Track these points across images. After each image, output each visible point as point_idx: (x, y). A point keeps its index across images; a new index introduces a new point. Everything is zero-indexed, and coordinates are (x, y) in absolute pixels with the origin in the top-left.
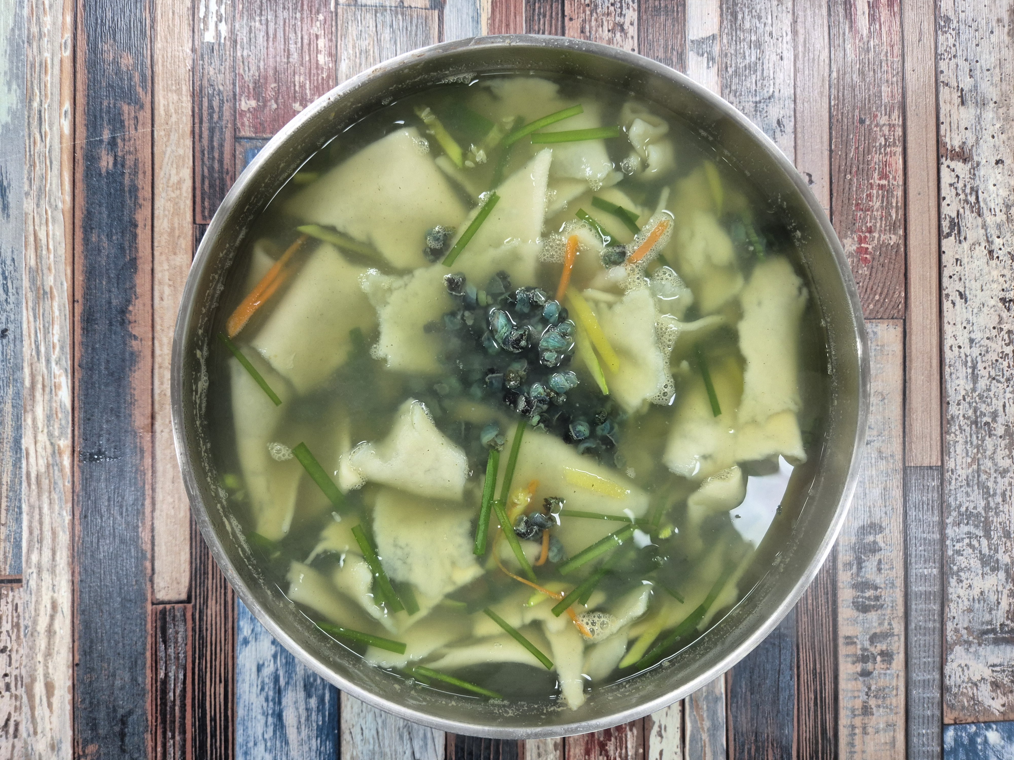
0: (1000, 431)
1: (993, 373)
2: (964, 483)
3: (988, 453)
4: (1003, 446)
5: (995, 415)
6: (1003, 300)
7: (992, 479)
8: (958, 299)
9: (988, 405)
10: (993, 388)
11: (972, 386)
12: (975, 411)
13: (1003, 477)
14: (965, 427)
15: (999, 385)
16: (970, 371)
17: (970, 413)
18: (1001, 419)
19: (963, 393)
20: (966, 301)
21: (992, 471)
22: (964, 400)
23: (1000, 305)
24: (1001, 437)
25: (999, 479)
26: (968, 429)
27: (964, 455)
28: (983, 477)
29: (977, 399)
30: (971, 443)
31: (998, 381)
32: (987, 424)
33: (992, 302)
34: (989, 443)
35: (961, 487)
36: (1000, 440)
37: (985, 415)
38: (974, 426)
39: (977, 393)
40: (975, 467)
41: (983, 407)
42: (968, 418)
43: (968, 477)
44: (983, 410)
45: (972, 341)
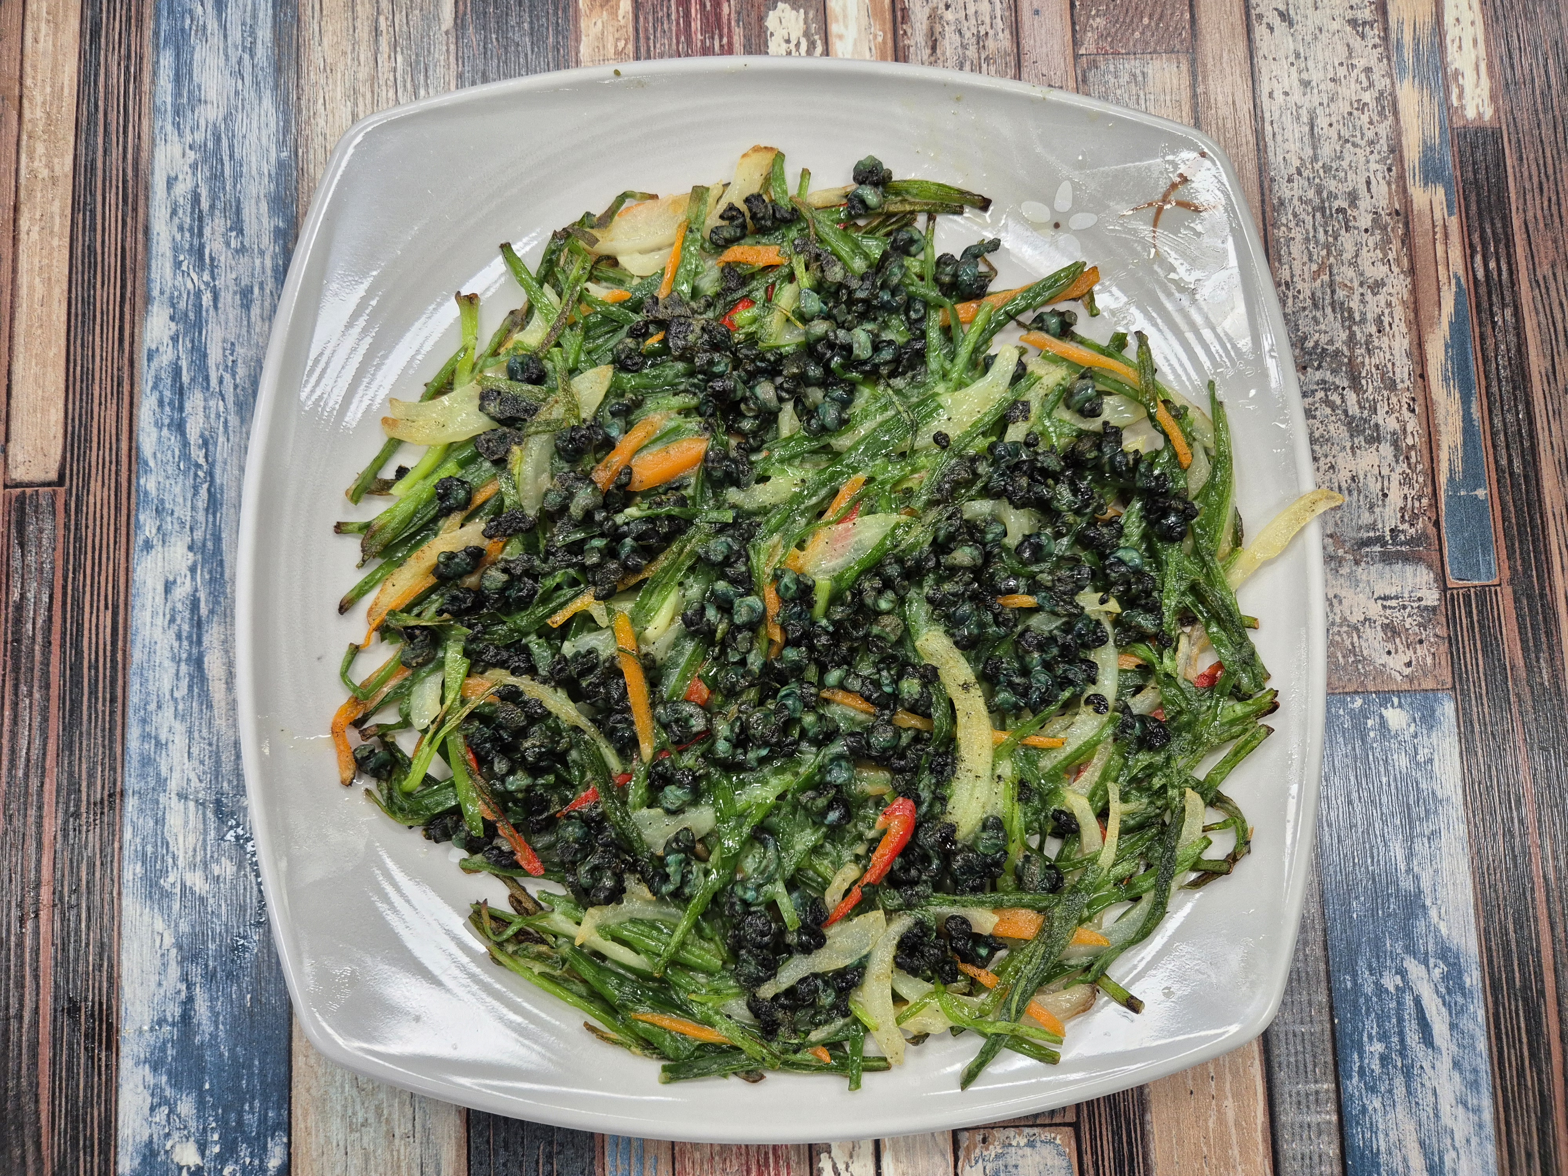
0: (1365, 221)
1: (1345, 133)
2: (1309, 302)
3: (1347, 256)
4: (1371, 244)
5: (1353, 198)
6: (1353, 23)
7: (1356, 297)
8: (1277, 21)
9: (1340, 181)
10: (1346, 154)
11: (1310, 152)
12: (1319, 192)
13: (1375, 294)
14: (1303, 216)
15: (1358, 150)
16: (1307, 129)
17: (1311, 194)
18: (1364, 203)
19: (1297, 163)
20: (1291, 25)
21: (1356, 284)
22: (1300, 173)
23: (1348, 29)
24: (1366, 231)
25: (1369, 296)
26: (1309, 219)
27: (1305, 259)
28: (1341, 294)
29: (1321, 172)
30: (1317, 243)
31: (1355, 145)
32: (1340, 210)
33: (1335, 26)
34: (1347, 241)
35: (1304, 309)
36: (1365, 236)
37: (1336, 198)
38: (1318, 215)
39: (1320, 164)
40: (1326, 278)
41: (1331, 185)
42: (1308, 202)
43: (1313, 294)
44: (1333, 189)
45: (1306, 84)
